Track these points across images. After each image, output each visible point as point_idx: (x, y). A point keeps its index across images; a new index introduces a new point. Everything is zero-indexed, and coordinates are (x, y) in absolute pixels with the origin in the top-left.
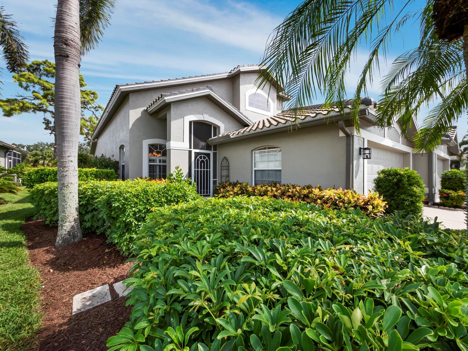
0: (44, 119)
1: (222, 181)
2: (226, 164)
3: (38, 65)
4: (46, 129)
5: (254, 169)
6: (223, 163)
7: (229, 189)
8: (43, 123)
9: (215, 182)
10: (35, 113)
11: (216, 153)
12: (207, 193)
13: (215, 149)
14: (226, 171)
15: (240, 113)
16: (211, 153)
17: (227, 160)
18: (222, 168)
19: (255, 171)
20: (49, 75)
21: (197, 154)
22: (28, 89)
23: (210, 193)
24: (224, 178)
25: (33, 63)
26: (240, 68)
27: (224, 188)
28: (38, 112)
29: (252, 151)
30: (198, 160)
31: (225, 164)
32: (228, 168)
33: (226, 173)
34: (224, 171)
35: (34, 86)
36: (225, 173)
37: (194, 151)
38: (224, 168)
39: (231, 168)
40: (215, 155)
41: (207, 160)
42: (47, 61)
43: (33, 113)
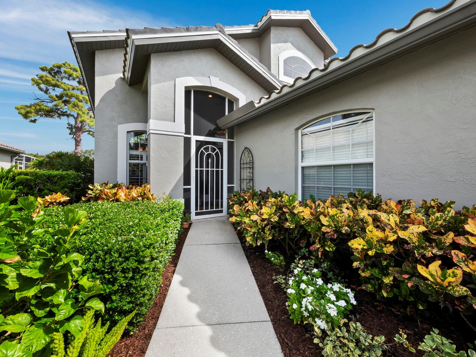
0: (68, 124)
1: (242, 187)
2: (248, 160)
3: (59, 67)
4: (70, 134)
5: (300, 165)
6: (243, 157)
7: (250, 208)
8: (67, 128)
9: (230, 190)
10: (60, 118)
11: (233, 142)
12: (217, 206)
13: (231, 136)
14: (248, 170)
15: (272, 75)
16: (225, 142)
17: (250, 152)
18: (242, 167)
19: (303, 168)
20: (70, 78)
21: (200, 144)
22: (48, 92)
23: (222, 207)
24: (245, 183)
25: (54, 66)
26: (271, 14)
27: (241, 204)
28: (62, 117)
29: (297, 129)
30: (202, 154)
31: (246, 158)
32: (252, 166)
33: (248, 174)
34: (245, 170)
35: (54, 89)
36: (246, 174)
37: (194, 138)
38: (245, 166)
39: (256, 165)
40: (231, 146)
41: (217, 154)
42: (67, 62)
43: (58, 119)
